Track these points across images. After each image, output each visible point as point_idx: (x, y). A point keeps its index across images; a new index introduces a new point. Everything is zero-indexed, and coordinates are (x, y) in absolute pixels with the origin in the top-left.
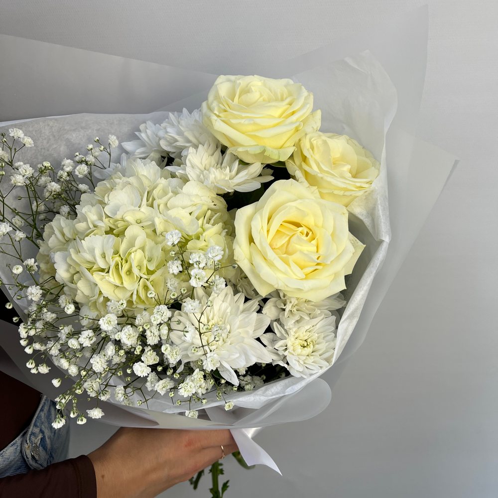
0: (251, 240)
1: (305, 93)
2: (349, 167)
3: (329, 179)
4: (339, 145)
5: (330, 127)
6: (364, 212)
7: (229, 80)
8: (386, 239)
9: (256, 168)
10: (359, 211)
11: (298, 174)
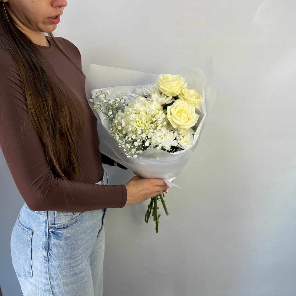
0: (171, 114)
1: (183, 78)
2: (195, 97)
3: (190, 99)
4: (192, 92)
5: (190, 87)
6: (199, 108)
7: (162, 76)
8: (205, 114)
9: (171, 97)
10: (198, 108)
11: (182, 98)
